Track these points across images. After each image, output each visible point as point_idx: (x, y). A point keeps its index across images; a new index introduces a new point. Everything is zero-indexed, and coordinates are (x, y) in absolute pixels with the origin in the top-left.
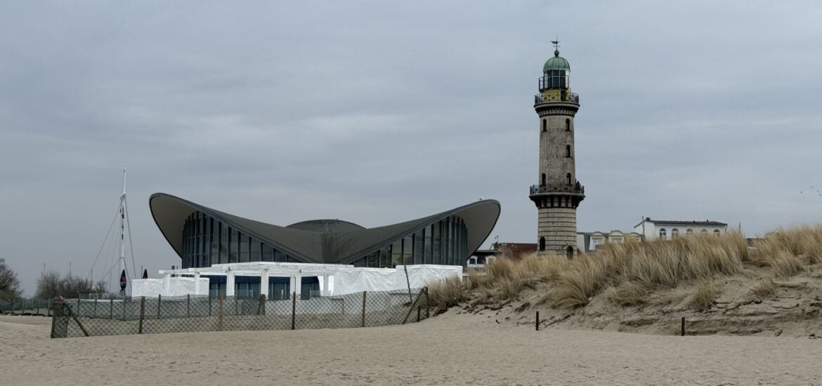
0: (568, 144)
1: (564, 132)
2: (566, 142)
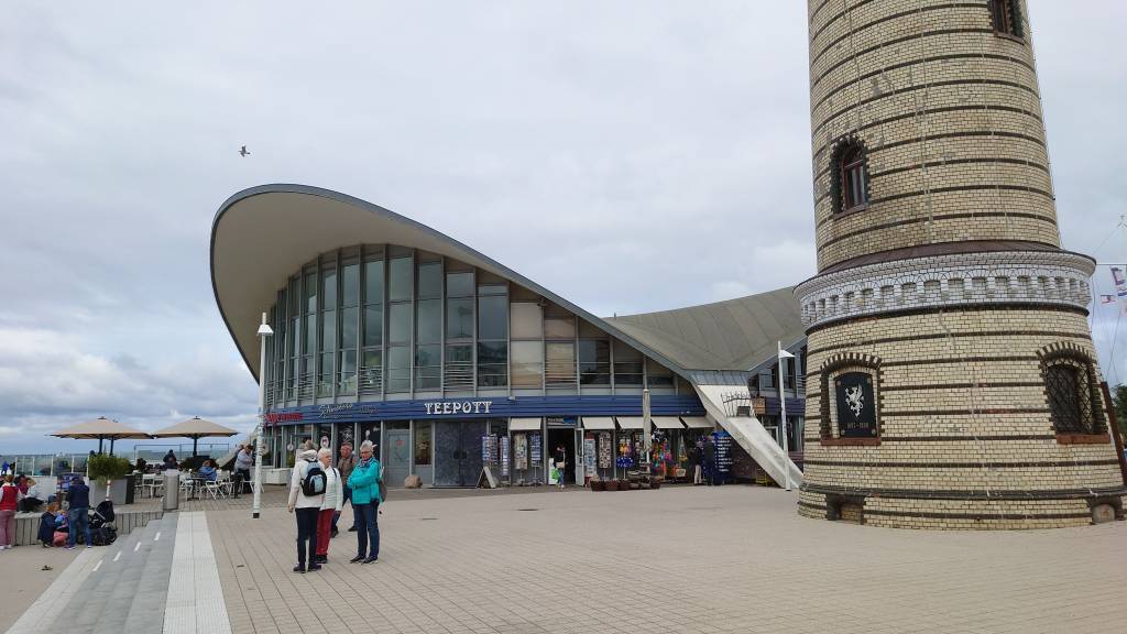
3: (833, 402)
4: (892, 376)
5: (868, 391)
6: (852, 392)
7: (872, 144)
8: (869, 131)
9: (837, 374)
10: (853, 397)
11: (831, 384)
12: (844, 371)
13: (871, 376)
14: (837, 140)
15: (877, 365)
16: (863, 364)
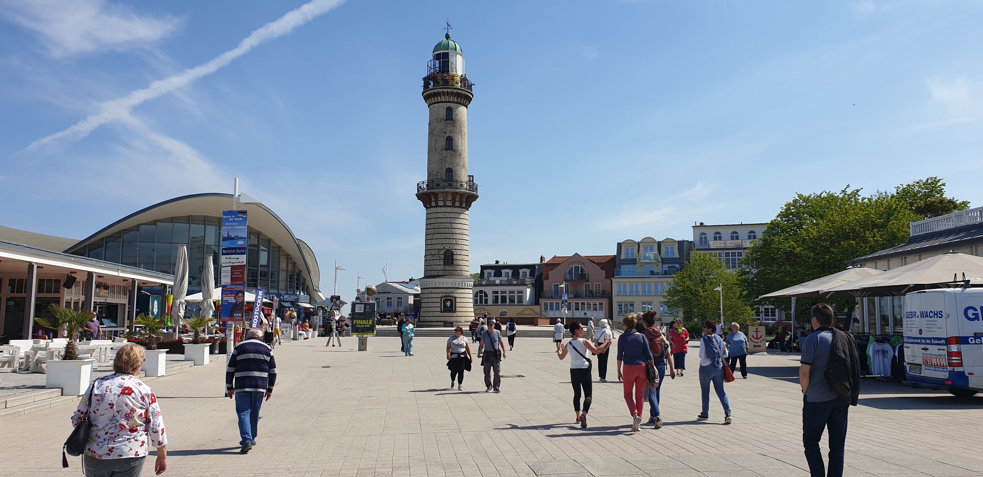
0: (448, 135)
1: (443, 121)
2: (445, 133)
3: (442, 304)
4: (458, 300)
5: (452, 303)
6: (447, 302)
7: (455, 253)
8: (454, 250)
9: (444, 298)
10: (448, 304)
11: (442, 300)
12: (447, 298)
13: (453, 300)
14: (447, 249)
15: (455, 298)
16: (453, 297)
